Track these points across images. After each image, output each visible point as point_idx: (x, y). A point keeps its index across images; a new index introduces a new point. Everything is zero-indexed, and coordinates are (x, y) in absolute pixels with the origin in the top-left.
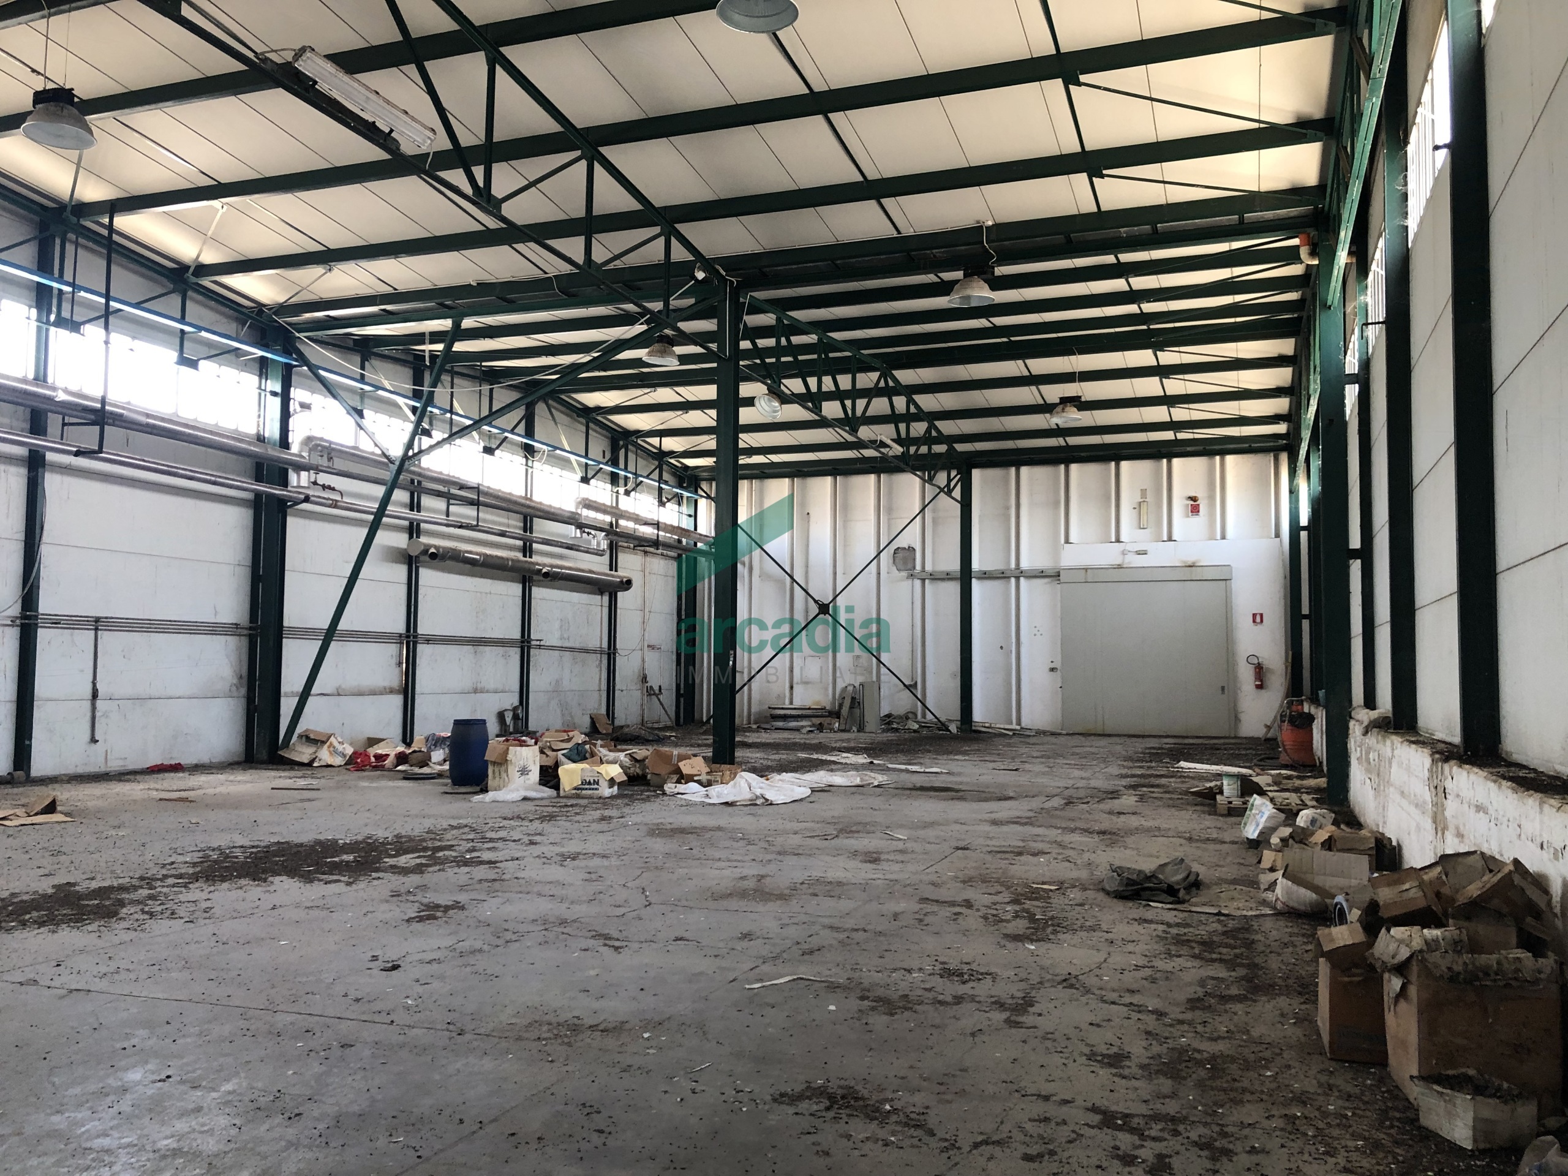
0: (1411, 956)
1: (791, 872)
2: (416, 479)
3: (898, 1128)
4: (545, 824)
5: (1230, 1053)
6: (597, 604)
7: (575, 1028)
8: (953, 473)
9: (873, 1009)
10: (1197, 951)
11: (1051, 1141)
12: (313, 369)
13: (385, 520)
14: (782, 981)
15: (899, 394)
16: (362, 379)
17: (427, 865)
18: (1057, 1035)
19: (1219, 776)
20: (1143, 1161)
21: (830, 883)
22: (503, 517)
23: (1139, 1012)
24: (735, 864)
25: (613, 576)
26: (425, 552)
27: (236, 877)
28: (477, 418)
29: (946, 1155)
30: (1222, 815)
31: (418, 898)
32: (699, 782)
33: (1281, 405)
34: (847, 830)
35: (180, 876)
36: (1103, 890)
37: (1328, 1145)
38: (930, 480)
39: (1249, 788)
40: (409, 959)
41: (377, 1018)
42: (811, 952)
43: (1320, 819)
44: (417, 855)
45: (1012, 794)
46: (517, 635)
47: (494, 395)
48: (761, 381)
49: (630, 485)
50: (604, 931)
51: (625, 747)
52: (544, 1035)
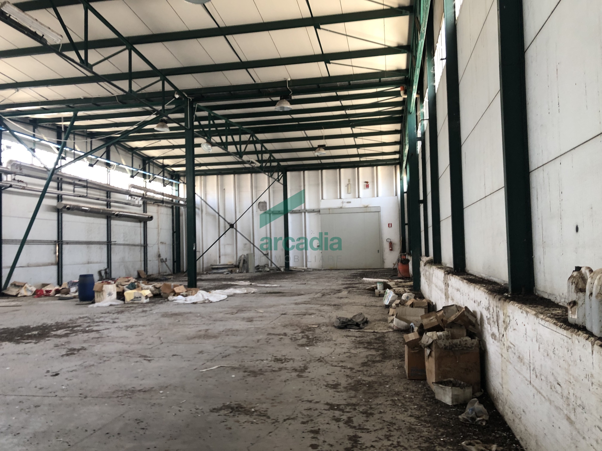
0: (433, 342)
1: (219, 327)
2: (60, 177)
3: (256, 417)
4: (119, 315)
5: (375, 380)
6: (139, 226)
7: (133, 391)
8: (280, 173)
9: (249, 375)
10: (366, 346)
11: (312, 416)
12: (12, 132)
13: (46, 194)
14: (214, 368)
15: (258, 143)
16: (34, 136)
17: (70, 334)
18: (315, 379)
19: (376, 283)
20: (344, 420)
21: (234, 330)
22: (97, 192)
23: (345, 368)
24: (197, 326)
25: (145, 215)
26: (65, 207)
28: (85, 152)
29: (274, 425)
30: (377, 297)
31: (66, 346)
32: (182, 295)
33: (397, 148)
34: (240, 310)
36: (334, 326)
37: (405, 408)
38: (271, 176)
39: (386, 286)
40: (63, 371)
41: (50, 395)
42: (226, 356)
43: (410, 296)
44: (65, 330)
45: (303, 293)
46: (105, 239)
47: (93, 143)
48: (202, 137)
49: (151, 178)
50: (144, 354)
51: (152, 283)
52: (120, 395)
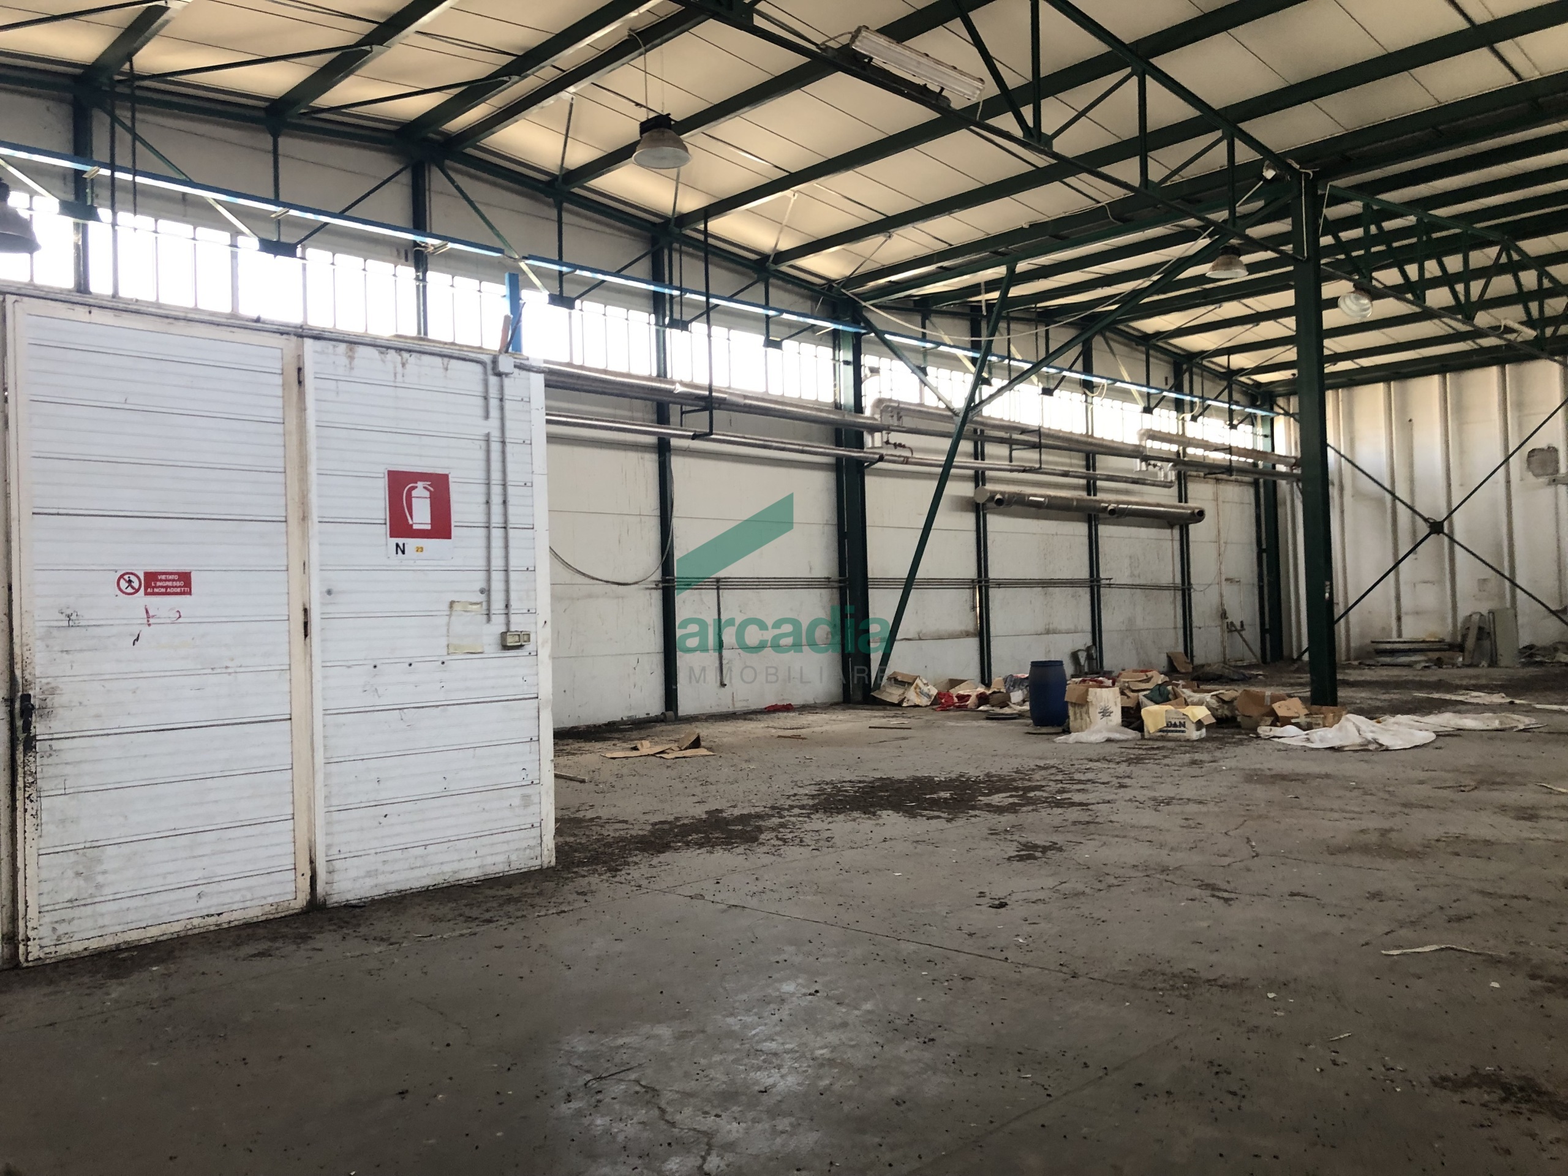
1: (1422, 827)
2: (979, 428)
4: (1132, 767)
6: (1168, 538)
7: (1192, 981)
9: (1549, 990)
12: (880, 334)
13: (953, 471)
14: (1427, 949)
15: (1526, 268)
16: (924, 338)
17: (1020, 805)
21: (1474, 841)
22: (1065, 457)
24: (1352, 815)
25: (1183, 508)
26: (991, 498)
27: (849, 810)
28: (1035, 360)
31: (1015, 837)
32: (1297, 725)
34: (1491, 779)
35: (802, 807)
40: (1014, 897)
41: (991, 953)
42: (1460, 920)
44: (1008, 794)
46: (1084, 574)
47: (1051, 336)
48: (1346, 279)
49: (1197, 410)
50: (1211, 881)
51: (1209, 687)
52: (1160, 985)
